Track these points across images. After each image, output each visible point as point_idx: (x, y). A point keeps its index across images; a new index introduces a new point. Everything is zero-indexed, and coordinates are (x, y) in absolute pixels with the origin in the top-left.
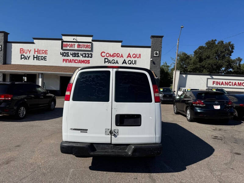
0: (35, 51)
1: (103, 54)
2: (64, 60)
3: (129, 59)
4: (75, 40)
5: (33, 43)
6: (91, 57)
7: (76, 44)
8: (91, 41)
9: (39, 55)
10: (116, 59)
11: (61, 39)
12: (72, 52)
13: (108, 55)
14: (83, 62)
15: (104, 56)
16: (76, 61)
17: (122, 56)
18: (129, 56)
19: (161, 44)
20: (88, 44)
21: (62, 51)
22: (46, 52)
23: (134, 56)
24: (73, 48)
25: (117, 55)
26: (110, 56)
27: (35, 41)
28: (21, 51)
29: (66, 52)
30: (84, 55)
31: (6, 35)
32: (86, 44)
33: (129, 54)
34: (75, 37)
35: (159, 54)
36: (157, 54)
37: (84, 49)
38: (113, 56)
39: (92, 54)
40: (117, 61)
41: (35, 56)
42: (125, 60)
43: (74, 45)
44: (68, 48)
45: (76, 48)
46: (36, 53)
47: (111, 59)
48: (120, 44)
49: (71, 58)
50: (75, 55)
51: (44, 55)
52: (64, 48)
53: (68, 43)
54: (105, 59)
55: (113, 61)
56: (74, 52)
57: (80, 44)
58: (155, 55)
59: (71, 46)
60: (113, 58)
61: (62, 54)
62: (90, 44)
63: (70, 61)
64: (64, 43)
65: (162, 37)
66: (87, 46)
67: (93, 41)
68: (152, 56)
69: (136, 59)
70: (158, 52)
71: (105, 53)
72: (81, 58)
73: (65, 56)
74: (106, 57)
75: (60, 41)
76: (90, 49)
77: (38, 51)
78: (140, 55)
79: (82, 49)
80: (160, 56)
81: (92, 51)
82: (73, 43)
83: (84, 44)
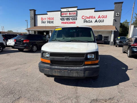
0: (48, 19)
1: (83, 17)
2: (62, 23)
3: (99, 19)
4: (68, 11)
5: (47, 14)
6: (76, 20)
7: (68, 13)
8: (76, 10)
9: (50, 21)
10: (91, 19)
11: (60, 11)
12: (66, 18)
13: (86, 18)
14: (72, 23)
15: (84, 18)
16: (68, 23)
17: (95, 18)
18: (99, 17)
19: (121, 8)
20: (75, 12)
21: (61, 18)
22: (53, 19)
23: (103, 17)
24: (67, 15)
25: (92, 17)
26: (87, 18)
27: (48, 13)
28: (41, 19)
29: (63, 18)
30: (72, 19)
31: (35, 11)
32: (74, 12)
33: (99, 16)
34: (68, 9)
35: (120, 14)
36: (118, 14)
37: (73, 15)
38: (89, 18)
39: (77, 18)
40: (91, 21)
41: (48, 21)
42: (96, 20)
43: (67, 13)
44: (64, 15)
45: (68, 15)
46: (49, 19)
47: (87, 20)
48: (94, 10)
49: (66, 21)
50: (68, 19)
51: (52, 20)
52: (62, 16)
53: (64, 13)
54: (84, 20)
55: (89, 21)
56: (67, 18)
57: (70, 12)
58: (116, 15)
59: (66, 14)
60: (89, 19)
61: (61, 19)
62: (76, 12)
63: (65, 23)
64: (62, 13)
65: (122, 3)
66: (74, 13)
67: (77, 10)
68: (115, 16)
69: (104, 19)
70: (119, 13)
71: (84, 16)
72: (71, 21)
73: (62, 20)
74: (85, 19)
75: (60, 12)
76: (76, 15)
77: (50, 19)
78: (106, 16)
79: (72, 15)
80: (120, 16)
81: (77, 16)
82: (66, 13)
83: (73, 12)
